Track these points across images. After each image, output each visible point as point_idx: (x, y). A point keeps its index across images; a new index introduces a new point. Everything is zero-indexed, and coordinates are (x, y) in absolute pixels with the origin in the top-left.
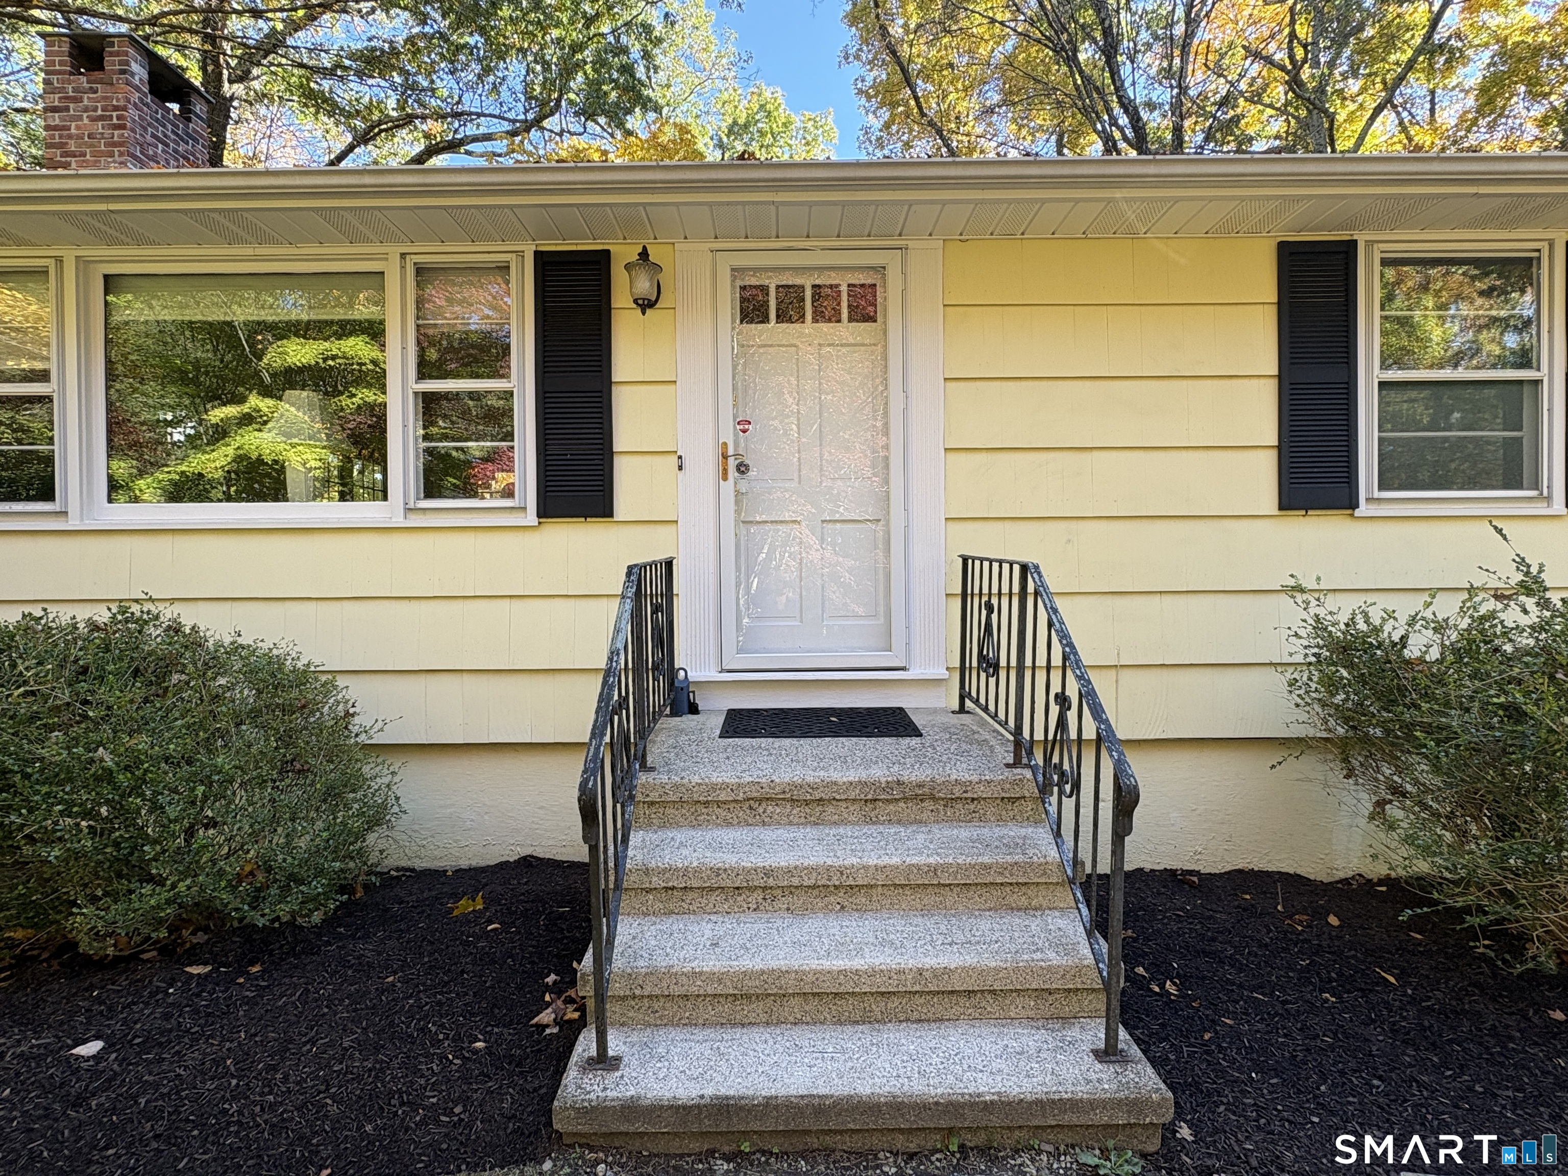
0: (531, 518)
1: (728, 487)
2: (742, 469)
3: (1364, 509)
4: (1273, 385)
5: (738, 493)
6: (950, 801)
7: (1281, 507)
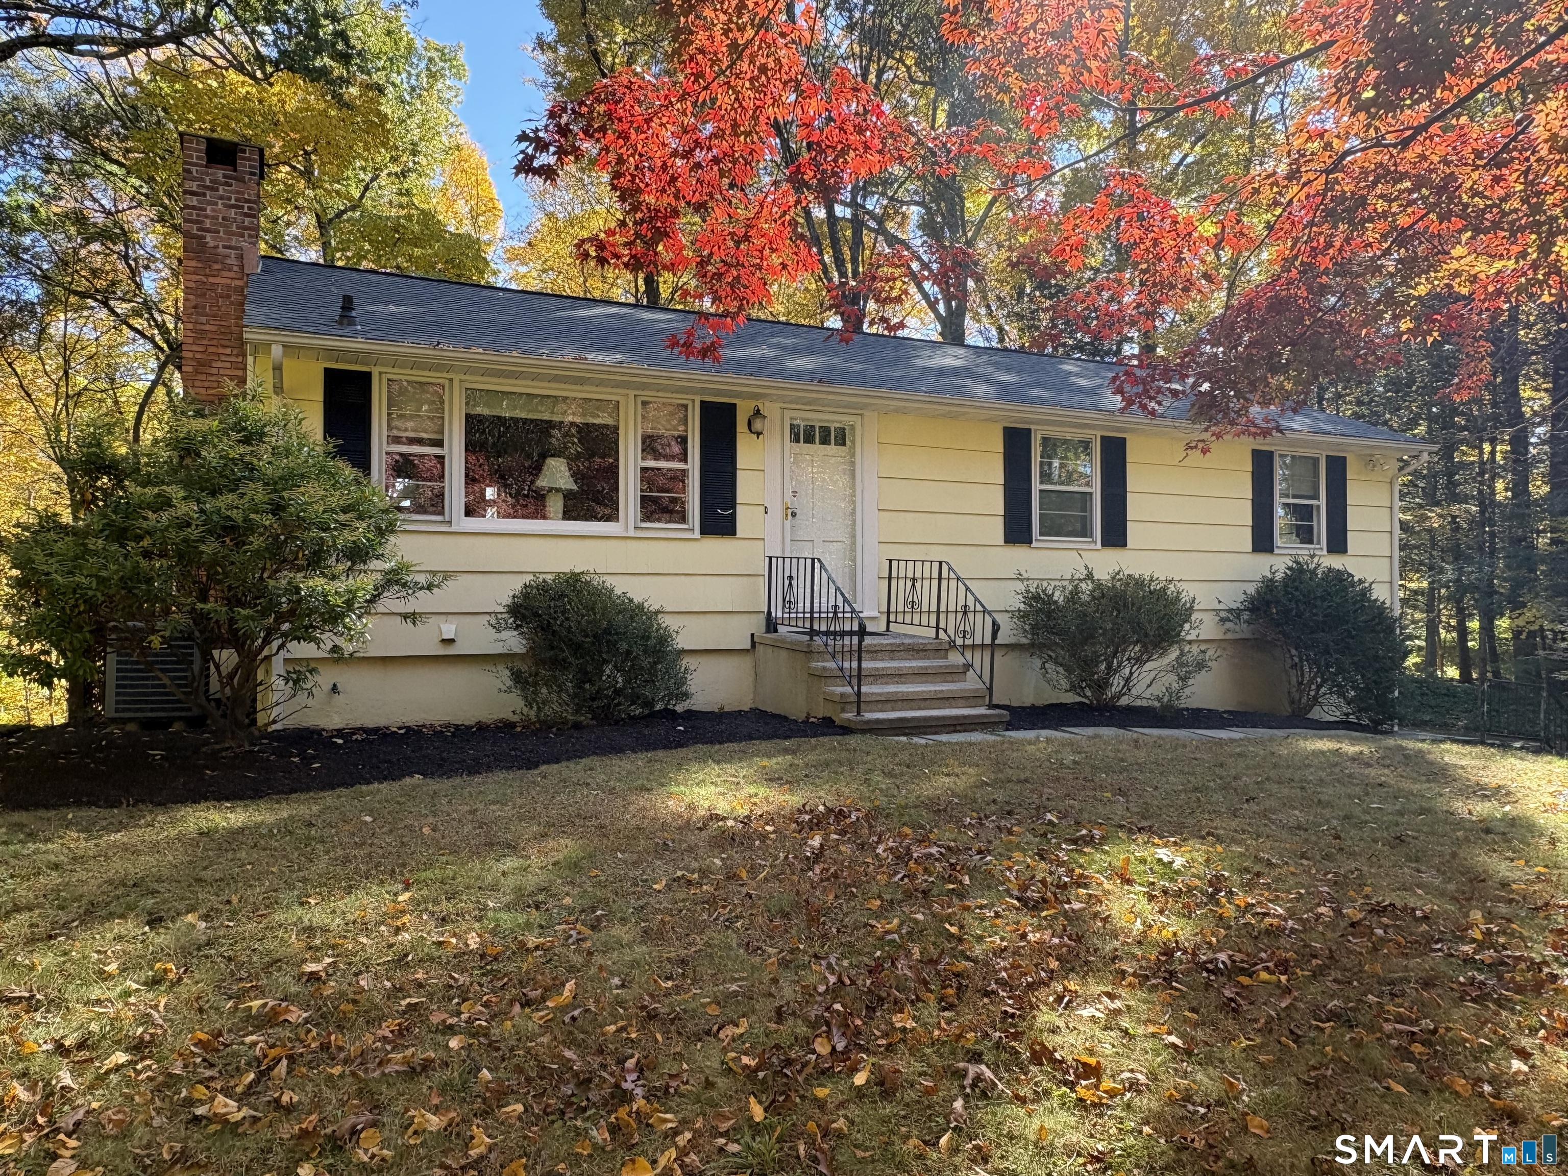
0: (697, 534)
1: (788, 523)
2: (794, 515)
3: (1034, 544)
4: (1001, 489)
5: (792, 527)
6: (918, 651)
7: (1007, 541)
